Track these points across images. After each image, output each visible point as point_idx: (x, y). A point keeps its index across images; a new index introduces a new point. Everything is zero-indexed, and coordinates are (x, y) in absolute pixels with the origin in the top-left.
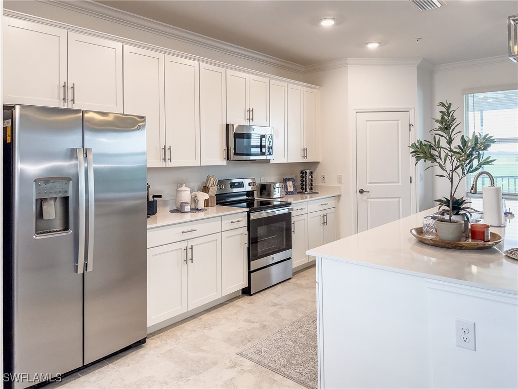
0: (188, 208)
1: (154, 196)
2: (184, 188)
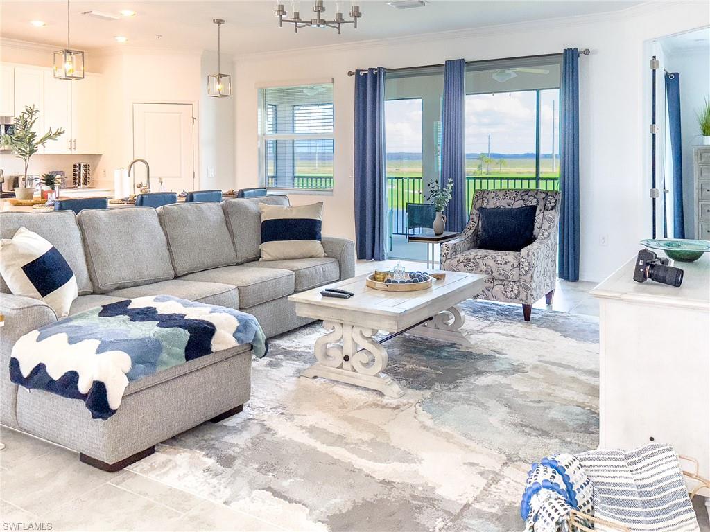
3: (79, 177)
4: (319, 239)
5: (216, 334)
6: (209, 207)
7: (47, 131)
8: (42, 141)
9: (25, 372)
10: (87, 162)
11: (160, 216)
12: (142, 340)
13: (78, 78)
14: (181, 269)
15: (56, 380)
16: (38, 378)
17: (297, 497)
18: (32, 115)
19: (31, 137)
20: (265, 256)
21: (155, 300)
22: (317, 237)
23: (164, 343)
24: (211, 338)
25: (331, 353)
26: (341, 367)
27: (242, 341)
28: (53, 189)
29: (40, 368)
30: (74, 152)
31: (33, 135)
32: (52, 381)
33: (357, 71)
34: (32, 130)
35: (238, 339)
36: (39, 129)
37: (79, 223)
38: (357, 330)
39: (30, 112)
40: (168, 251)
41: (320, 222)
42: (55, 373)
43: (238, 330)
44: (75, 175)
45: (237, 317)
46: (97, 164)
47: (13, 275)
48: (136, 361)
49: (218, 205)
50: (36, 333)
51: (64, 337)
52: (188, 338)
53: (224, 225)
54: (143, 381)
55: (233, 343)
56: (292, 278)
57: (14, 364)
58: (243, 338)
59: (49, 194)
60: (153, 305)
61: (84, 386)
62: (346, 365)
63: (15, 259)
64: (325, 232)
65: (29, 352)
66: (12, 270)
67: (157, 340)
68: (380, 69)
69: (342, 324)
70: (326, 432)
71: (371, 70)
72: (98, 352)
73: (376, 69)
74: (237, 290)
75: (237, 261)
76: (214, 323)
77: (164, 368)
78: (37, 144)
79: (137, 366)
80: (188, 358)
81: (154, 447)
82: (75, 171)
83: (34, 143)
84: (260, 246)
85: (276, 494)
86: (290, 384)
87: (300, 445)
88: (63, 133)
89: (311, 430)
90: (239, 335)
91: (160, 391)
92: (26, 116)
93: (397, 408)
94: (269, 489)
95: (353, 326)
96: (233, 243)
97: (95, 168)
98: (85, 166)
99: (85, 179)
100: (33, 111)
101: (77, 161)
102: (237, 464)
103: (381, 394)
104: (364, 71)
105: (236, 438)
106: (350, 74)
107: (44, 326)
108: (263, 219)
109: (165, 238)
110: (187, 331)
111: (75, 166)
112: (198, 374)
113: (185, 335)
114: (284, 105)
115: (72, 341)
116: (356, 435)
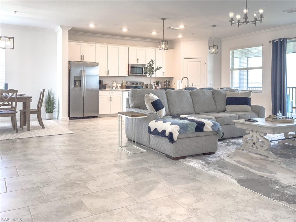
0: (114, 88)
1: (105, 84)
2: (114, 83)
3: (166, 85)
4: (250, 105)
5: (205, 126)
6: (207, 91)
7: (157, 67)
8: (155, 70)
9: (152, 131)
10: (169, 80)
11: (190, 93)
12: (183, 123)
13: (166, 50)
14: (197, 111)
15: (160, 132)
16: (155, 132)
17: (228, 174)
18: (153, 62)
19: (152, 69)
20: (227, 110)
21: (187, 116)
22: (249, 104)
23: (189, 125)
24: (203, 127)
25: (248, 141)
26: (252, 147)
27: (214, 130)
28: (158, 86)
29: (156, 129)
30: (165, 76)
31: (153, 68)
32: (159, 132)
33: (273, 40)
34: (153, 67)
35: (212, 129)
36: (155, 67)
37: (166, 93)
38: (258, 133)
39: (152, 61)
40: (192, 105)
41: (250, 99)
42: (160, 131)
43: (212, 126)
44: (165, 84)
45: (212, 122)
46: (172, 81)
47: (149, 105)
48: (181, 128)
49: (210, 91)
50: (155, 121)
51: (162, 121)
52: (196, 125)
53: (212, 98)
54: (183, 136)
55: (211, 130)
56: (237, 117)
57: (149, 128)
58: (214, 129)
59: (157, 87)
60: (187, 117)
61: (167, 134)
62: (254, 146)
63: (149, 100)
64: (253, 103)
65: (153, 125)
66: (148, 103)
67: (187, 124)
68: (284, 39)
69: (252, 131)
70: (243, 163)
71: (280, 39)
72: (171, 125)
73: (282, 39)
74: (215, 118)
75: (217, 111)
76: (205, 123)
77: (189, 132)
78: (154, 71)
79: (181, 130)
80: (196, 131)
81: (186, 156)
82: (165, 83)
83: (153, 71)
84: (226, 107)
85: (222, 172)
86: (233, 151)
87: (232, 164)
88: (161, 67)
89: (238, 162)
90: (213, 127)
91: (188, 140)
92: (151, 62)
93: (273, 161)
94: (220, 171)
95: (257, 132)
96: (216, 105)
97: (171, 82)
98: (168, 81)
99: (168, 86)
100: (153, 61)
101: (166, 80)
102: (211, 164)
103: (267, 157)
104: (276, 40)
105: (211, 159)
106: (270, 42)
107: (157, 119)
108: (227, 97)
109: (192, 100)
110: (196, 123)
111: (165, 81)
112: (200, 138)
113: (195, 124)
114: (243, 58)
115: (164, 122)
116: (253, 165)
